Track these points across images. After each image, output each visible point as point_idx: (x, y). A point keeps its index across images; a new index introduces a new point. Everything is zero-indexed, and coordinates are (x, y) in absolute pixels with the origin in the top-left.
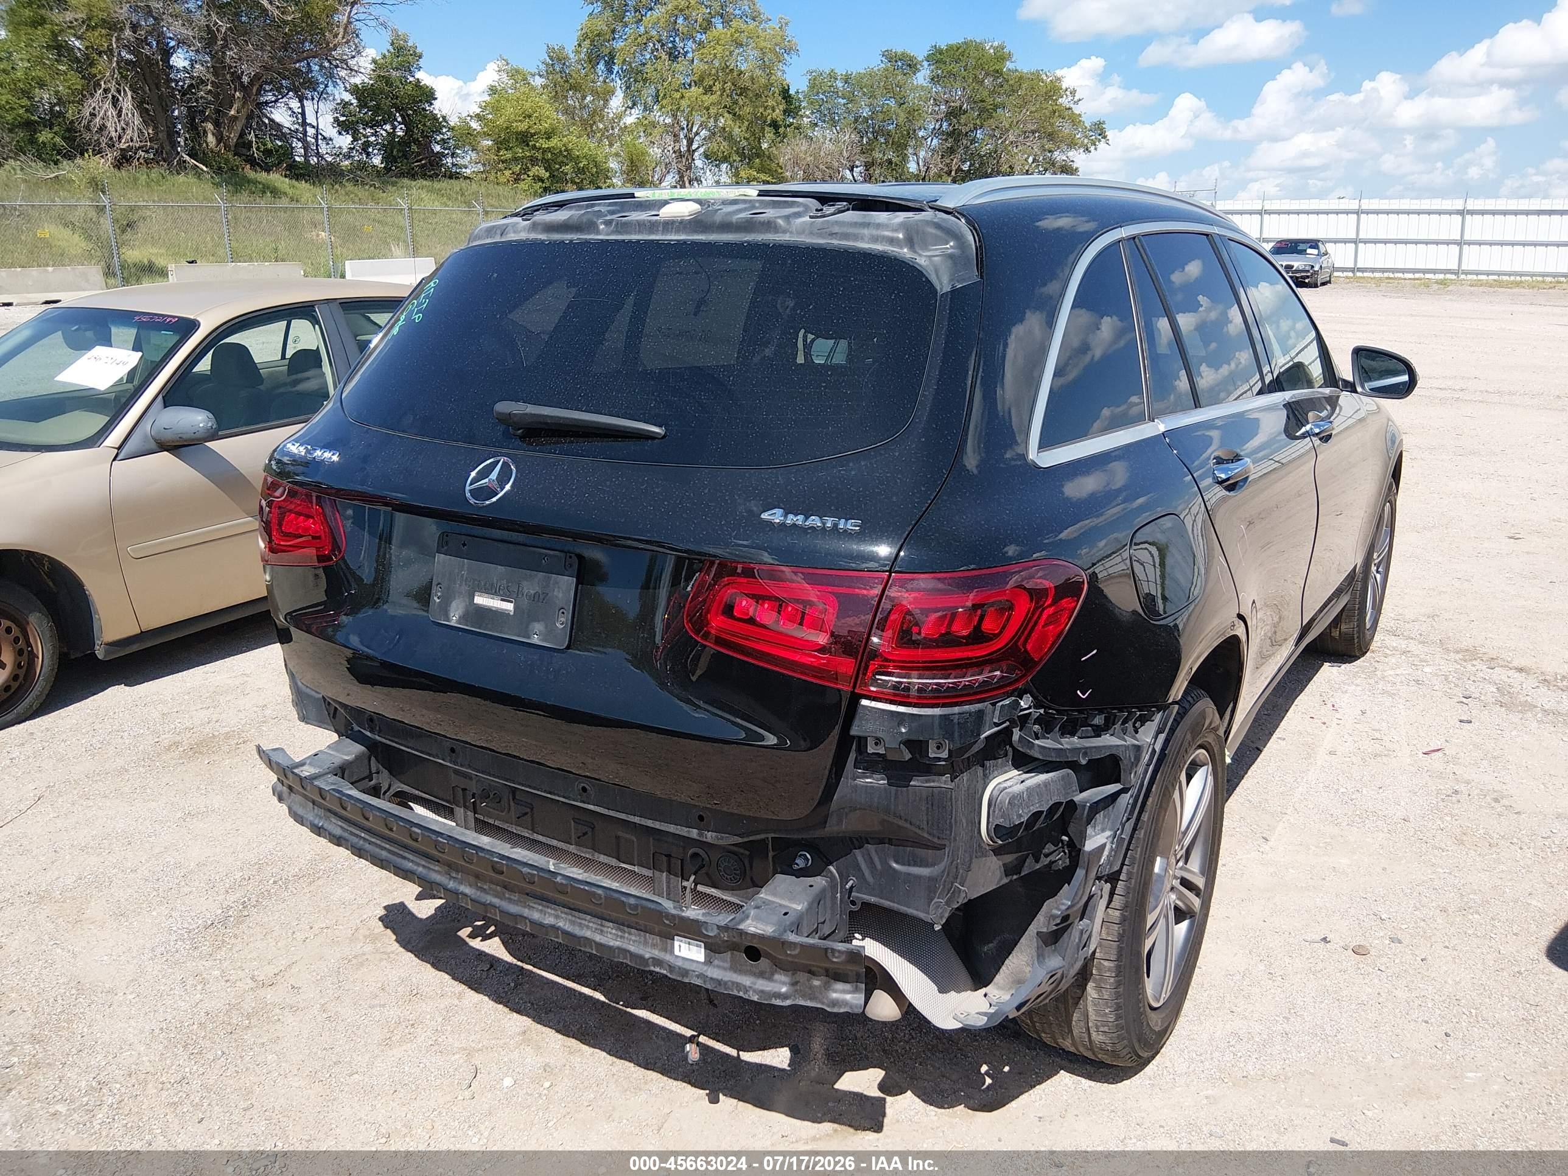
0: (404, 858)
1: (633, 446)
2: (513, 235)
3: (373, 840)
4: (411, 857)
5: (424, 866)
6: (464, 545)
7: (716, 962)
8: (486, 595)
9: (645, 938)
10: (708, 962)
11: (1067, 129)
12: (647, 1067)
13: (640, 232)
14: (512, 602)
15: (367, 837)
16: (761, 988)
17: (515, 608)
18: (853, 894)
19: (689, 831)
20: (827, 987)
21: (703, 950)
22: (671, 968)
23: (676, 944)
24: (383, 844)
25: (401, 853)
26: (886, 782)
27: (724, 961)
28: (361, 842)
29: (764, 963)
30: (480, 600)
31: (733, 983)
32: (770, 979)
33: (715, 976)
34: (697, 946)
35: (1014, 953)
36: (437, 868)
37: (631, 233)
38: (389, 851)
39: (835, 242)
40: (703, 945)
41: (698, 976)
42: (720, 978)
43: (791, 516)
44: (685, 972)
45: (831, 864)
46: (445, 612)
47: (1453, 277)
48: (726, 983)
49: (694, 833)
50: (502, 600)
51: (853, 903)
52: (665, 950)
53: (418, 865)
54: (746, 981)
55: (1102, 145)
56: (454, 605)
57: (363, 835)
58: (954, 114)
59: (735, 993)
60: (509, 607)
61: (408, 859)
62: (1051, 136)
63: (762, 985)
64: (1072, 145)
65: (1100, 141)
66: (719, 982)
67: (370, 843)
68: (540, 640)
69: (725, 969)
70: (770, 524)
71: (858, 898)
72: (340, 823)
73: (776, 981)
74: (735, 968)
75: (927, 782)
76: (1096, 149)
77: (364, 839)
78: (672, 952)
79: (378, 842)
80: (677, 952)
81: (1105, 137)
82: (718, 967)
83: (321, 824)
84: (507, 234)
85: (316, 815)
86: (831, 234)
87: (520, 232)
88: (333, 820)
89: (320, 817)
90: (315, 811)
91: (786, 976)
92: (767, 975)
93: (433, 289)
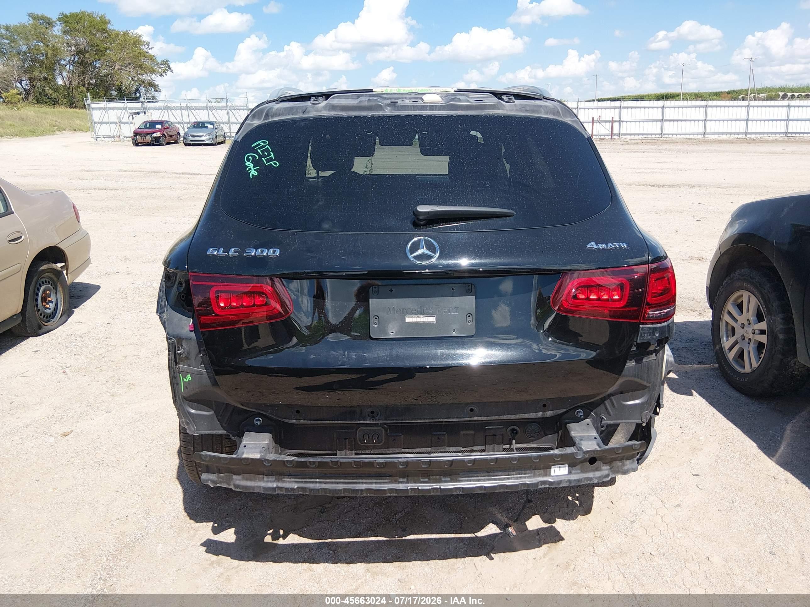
6: (390, 291)
7: (573, 472)
8: (414, 316)
9: (534, 473)
10: (570, 473)
11: (148, 63)
14: (434, 316)
16: (598, 476)
17: (436, 319)
19: (538, 415)
20: (623, 465)
21: (567, 468)
22: (551, 483)
23: (552, 470)
26: (635, 363)
27: (576, 470)
29: (598, 463)
30: (409, 320)
31: (584, 478)
33: (576, 478)
34: (564, 467)
40: (567, 465)
41: (566, 482)
42: (578, 478)
43: (600, 245)
44: (560, 482)
45: (592, 411)
46: (384, 331)
48: (581, 479)
50: (426, 317)
51: (602, 427)
52: (546, 475)
53: (371, 483)
54: (590, 475)
55: (169, 73)
56: (390, 326)
58: (80, 52)
59: (586, 483)
60: (433, 319)
62: (141, 66)
63: (598, 474)
64: (153, 72)
65: (167, 70)
66: (578, 480)
68: (457, 333)
69: (578, 473)
70: (591, 250)
71: (605, 424)
73: (602, 470)
74: (583, 471)
75: (648, 358)
76: (166, 75)
78: (549, 475)
80: (552, 474)
81: (170, 69)
82: (575, 474)
83: (275, 485)
84: (309, 112)
85: (267, 481)
86: (527, 111)
87: (321, 111)
88: (286, 479)
89: (271, 482)
90: (265, 479)
91: (606, 466)
92: (599, 469)
93: (267, 146)
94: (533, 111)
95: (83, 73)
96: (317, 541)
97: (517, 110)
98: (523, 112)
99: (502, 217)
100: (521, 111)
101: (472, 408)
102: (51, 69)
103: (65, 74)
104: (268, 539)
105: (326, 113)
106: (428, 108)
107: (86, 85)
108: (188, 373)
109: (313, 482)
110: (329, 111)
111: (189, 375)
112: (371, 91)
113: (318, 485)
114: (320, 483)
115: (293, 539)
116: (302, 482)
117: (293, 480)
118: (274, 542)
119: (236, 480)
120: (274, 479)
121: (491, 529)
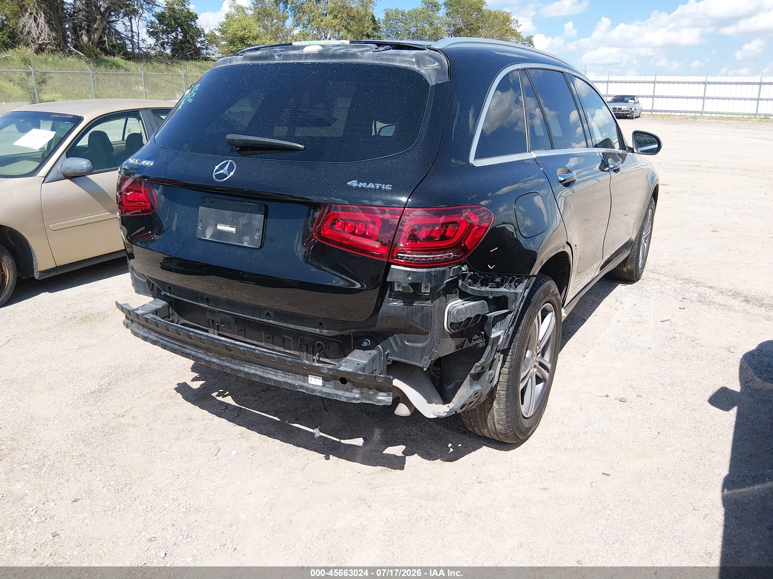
0: (186, 348)
1: (290, 154)
2: (235, 62)
3: (171, 341)
4: (189, 347)
5: (195, 351)
6: (212, 202)
7: (327, 386)
8: (223, 225)
9: (296, 377)
10: (324, 386)
11: (514, 40)
12: (298, 446)
13: (294, 59)
14: (234, 227)
15: (168, 340)
16: (347, 396)
17: (236, 230)
18: (388, 357)
19: (315, 330)
20: (376, 394)
21: (321, 380)
22: (307, 389)
23: (310, 378)
24: (176, 343)
25: (184, 346)
26: (403, 304)
27: (331, 385)
28: (166, 342)
29: (348, 384)
30: (220, 227)
31: (335, 394)
32: (351, 392)
33: (326, 392)
34: (319, 379)
35: (461, 388)
36: (201, 352)
37: (290, 60)
38: (179, 345)
39: (384, 63)
40: (321, 378)
41: (319, 392)
42: (329, 392)
43: (361, 183)
44: (314, 391)
45: (379, 344)
46: (204, 233)
47: (699, 115)
48: (331, 394)
49: (318, 331)
50: (230, 227)
51: (388, 361)
52: (304, 381)
53: (192, 351)
54: (340, 393)
56: (208, 230)
57: (166, 339)
58: (457, 31)
59: (336, 398)
60: (233, 230)
61: (188, 349)
63: (347, 394)
66: (328, 394)
67: (170, 342)
68: (249, 244)
69: (331, 388)
70: (351, 187)
71: (390, 359)
72: (155, 335)
73: (353, 393)
74: (335, 388)
75: (421, 303)
77: (167, 341)
78: (308, 382)
79: (174, 342)
80: (310, 382)
82: (328, 387)
86: (382, 59)
87: (239, 60)
91: (358, 390)
92: (350, 390)
93: (198, 88)
94: (388, 60)
96: (238, 405)
97: (373, 58)
98: (379, 61)
100: (377, 60)
101: (270, 312)
104: (214, 394)
105: (240, 62)
106: (304, 57)
110: (243, 61)
115: (229, 400)
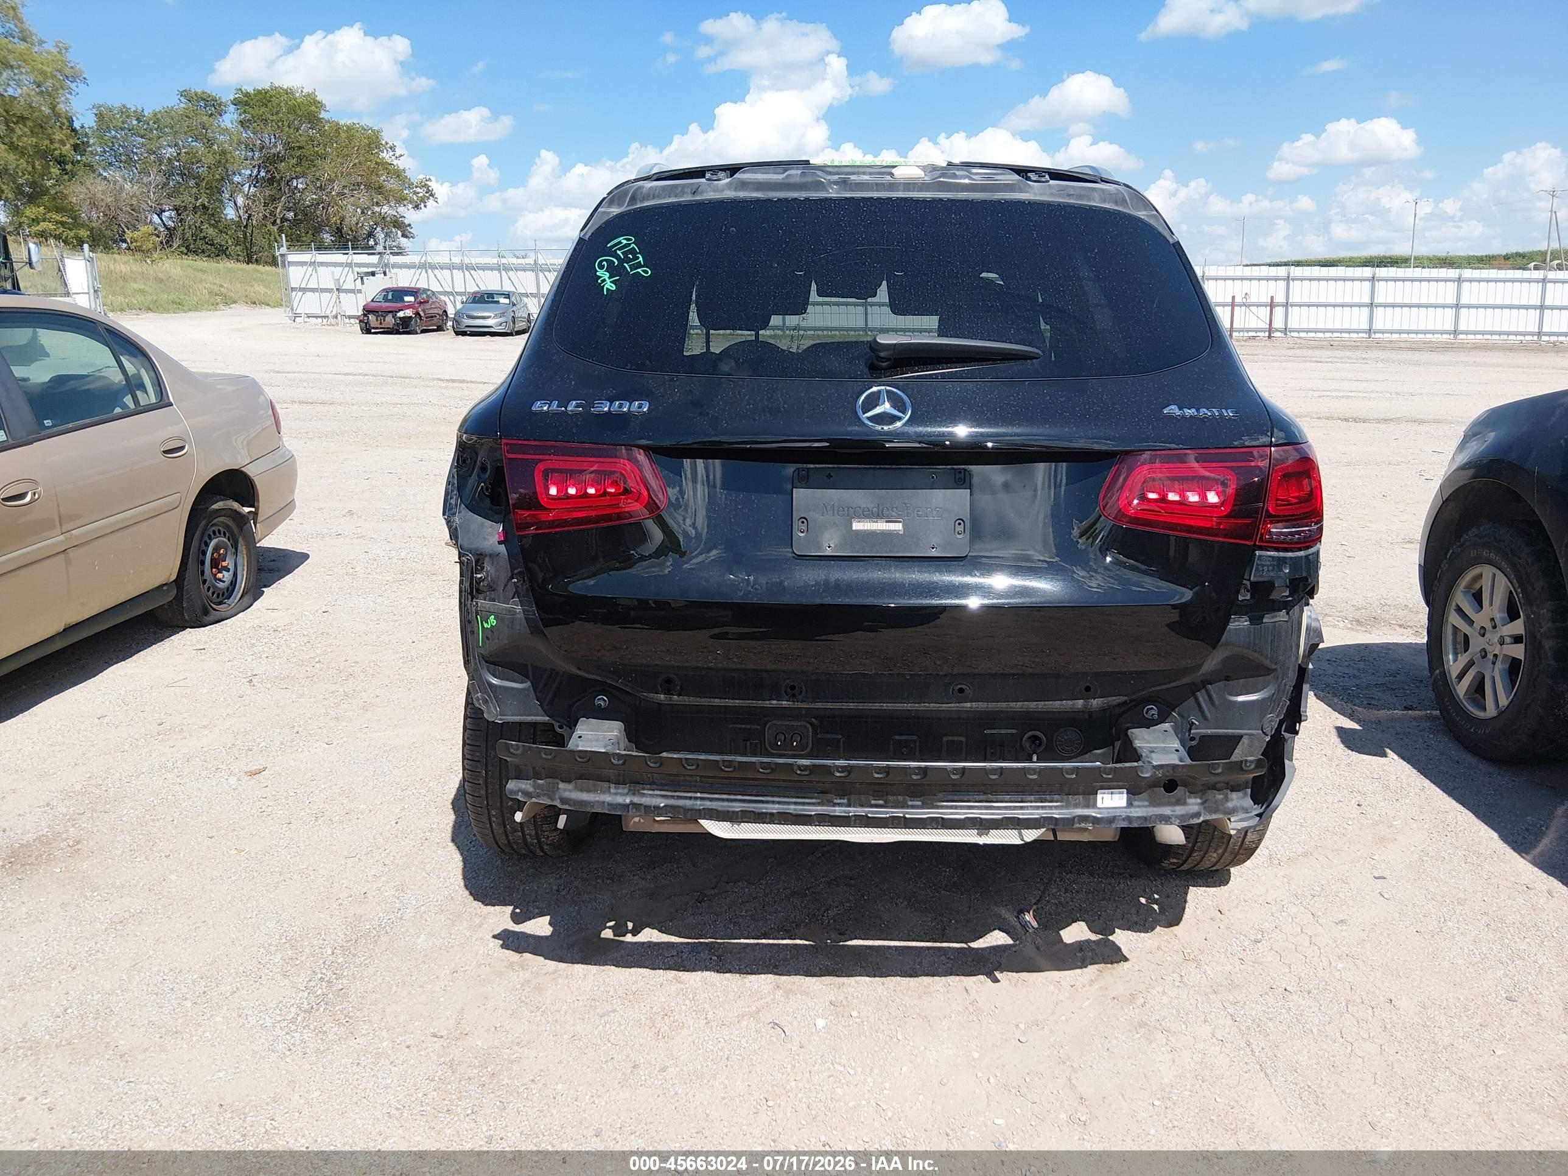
1: (1015, 366)
7: (1136, 803)
8: (866, 520)
9: (1068, 801)
10: (1130, 804)
11: (392, 184)
14: (900, 522)
16: (1181, 813)
17: (903, 526)
18: (1193, 732)
19: (1074, 704)
20: (1226, 799)
21: (1125, 796)
22: (1097, 819)
23: (1099, 797)
26: (1248, 623)
27: (1142, 800)
29: (1180, 791)
30: (857, 526)
31: (1156, 815)
32: (1184, 803)
33: (1138, 815)
34: (1120, 793)
40: (1125, 791)
41: (1124, 820)
42: (1145, 815)
43: (1186, 410)
44: (1113, 819)
45: (1173, 710)
46: (814, 543)
48: (1151, 817)
50: (887, 522)
51: (1193, 739)
52: (1087, 806)
53: (788, 803)
54: (1167, 810)
56: (826, 536)
58: (271, 161)
60: (898, 527)
62: (379, 189)
63: (1181, 809)
66: (1146, 818)
68: (938, 552)
69: (1145, 806)
70: (1171, 418)
71: (1196, 734)
73: (1189, 805)
74: (1153, 803)
75: (1273, 617)
78: (1094, 806)
80: (1099, 804)
81: (432, 195)
82: (1139, 807)
83: (628, 801)
84: (702, 192)
85: (616, 794)
86: (1069, 195)
87: (723, 190)
88: (646, 792)
89: (622, 795)
90: (612, 791)
91: (1196, 798)
92: (1182, 801)
93: (633, 245)
94: (1080, 197)
95: (274, 199)
97: (1052, 194)
98: (1063, 198)
99: (1019, 359)
100: (1060, 196)
101: (963, 686)
102: (215, 190)
103: (240, 200)
104: (607, 934)
105: (730, 194)
106: (901, 188)
107: (278, 221)
108: (492, 613)
109: (690, 798)
110: (735, 190)
111: (493, 617)
112: (807, 162)
113: (699, 802)
114: (702, 799)
116: (673, 797)
117: (658, 793)
118: (617, 938)
119: (565, 790)
120: (626, 791)
121: (997, 938)
